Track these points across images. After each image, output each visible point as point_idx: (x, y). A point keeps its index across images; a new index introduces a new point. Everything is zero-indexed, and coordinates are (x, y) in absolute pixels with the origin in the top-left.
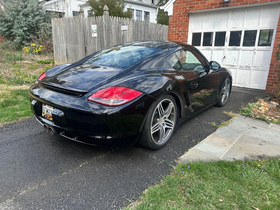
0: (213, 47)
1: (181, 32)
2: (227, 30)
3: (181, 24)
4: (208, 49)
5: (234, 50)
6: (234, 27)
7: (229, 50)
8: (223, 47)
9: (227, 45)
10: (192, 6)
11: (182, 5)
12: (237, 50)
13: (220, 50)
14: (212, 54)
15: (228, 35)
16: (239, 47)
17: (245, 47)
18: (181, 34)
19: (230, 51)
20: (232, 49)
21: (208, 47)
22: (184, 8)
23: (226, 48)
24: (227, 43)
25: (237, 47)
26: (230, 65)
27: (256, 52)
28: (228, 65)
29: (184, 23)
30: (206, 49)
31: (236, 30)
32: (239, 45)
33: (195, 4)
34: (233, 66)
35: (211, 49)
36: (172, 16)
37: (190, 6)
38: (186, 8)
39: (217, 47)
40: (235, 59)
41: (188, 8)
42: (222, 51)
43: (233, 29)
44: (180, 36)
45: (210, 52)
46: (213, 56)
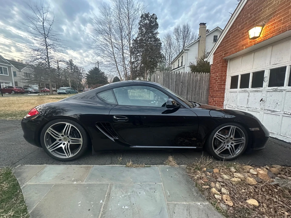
0: (250, 89)
1: (218, 76)
2: (266, 69)
3: (218, 70)
4: (245, 91)
5: (276, 91)
6: (274, 64)
7: (268, 91)
8: (261, 89)
9: (266, 85)
11: (219, 54)
12: (279, 92)
13: (257, 91)
14: (248, 96)
15: (267, 75)
16: (282, 87)
19: (270, 93)
20: (272, 90)
21: (244, 89)
22: (221, 56)
23: (265, 89)
24: (266, 83)
25: (280, 88)
26: (269, 110)
28: (268, 110)
29: (220, 69)
30: (242, 91)
31: (278, 67)
32: (282, 85)
34: (274, 111)
35: (248, 91)
36: (212, 64)
37: (225, 53)
38: (222, 55)
39: (254, 89)
40: (277, 103)
41: (223, 55)
42: (259, 94)
43: (274, 66)
44: (217, 80)
45: (247, 94)
46: (250, 98)
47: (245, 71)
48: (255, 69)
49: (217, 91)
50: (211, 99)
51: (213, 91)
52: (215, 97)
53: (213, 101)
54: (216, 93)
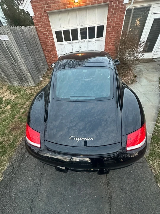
0: (72, 41)
1: (47, 31)
2: (78, 28)
3: (45, 24)
4: (69, 43)
8: (78, 41)
10: (48, 5)
11: (39, 4)
12: (86, 42)
13: (76, 43)
14: (72, 46)
15: (79, 32)
17: (90, 39)
18: (48, 33)
20: (83, 42)
23: (80, 41)
24: (79, 38)
25: (86, 40)
27: (97, 42)
29: (47, 23)
30: (67, 43)
32: (87, 38)
33: (50, 4)
35: (71, 43)
36: (33, 16)
39: (74, 41)
40: (86, 48)
42: (78, 44)
43: (82, 26)
44: (48, 36)
45: (71, 45)
46: (73, 48)
47: (66, 28)
48: (72, 27)
49: (51, 45)
50: (47, 53)
51: (47, 46)
52: (51, 51)
53: (51, 55)
54: (51, 47)
